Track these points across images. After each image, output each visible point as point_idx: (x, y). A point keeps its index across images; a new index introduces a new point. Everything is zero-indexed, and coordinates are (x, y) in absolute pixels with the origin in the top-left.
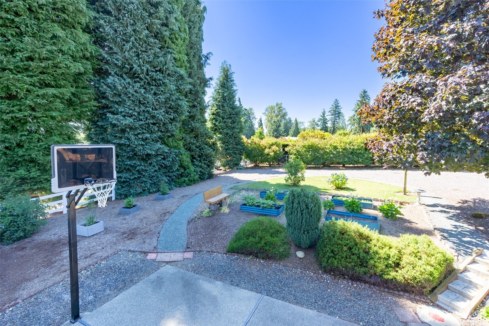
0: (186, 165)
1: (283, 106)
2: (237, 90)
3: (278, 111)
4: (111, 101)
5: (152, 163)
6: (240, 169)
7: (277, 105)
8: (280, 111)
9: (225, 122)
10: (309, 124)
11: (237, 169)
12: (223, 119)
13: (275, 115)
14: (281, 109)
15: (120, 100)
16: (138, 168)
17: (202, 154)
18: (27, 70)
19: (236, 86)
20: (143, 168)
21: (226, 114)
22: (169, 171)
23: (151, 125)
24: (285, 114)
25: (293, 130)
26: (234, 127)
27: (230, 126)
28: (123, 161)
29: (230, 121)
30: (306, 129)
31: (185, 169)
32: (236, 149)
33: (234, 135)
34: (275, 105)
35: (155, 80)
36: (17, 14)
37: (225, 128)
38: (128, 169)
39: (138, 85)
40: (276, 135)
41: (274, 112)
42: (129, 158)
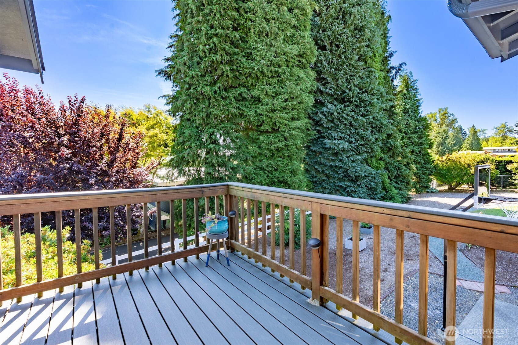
0: (388, 187)
1: (450, 111)
2: (421, 99)
3: (441, 119)
4: (326, 128)
5: (361, 184)
6: (432, 192)
7: (440, 112)
8: (444, 119)
9: (409, 138)
10: (494, 131)
11: (428, 192)
12: (406, 134)
13: (436, 124)
14: (446, 115)
15: (333, 125)
16: (348, 189)
17: (399, 175)
18: (284, 108)
19: (420, 95)
20: (353, 189)
21: (411, 129)
22: (373, 193)
23: (361, 147)
24: (454, 121)
25: (469, 142)
26: (421, 143)
27: (415, 142)
28: (334, 182)
29: (416, 135)
30: (490, 139)
31: (387, 192)
32: (426, 168)
33: (423, 152)
34: (437, 111)
35: (362, 101)
36: (280, 66)
37: (410, 145)
38: (338, 190)
39: (349, 109)
40: (442, 150)
41: (436, 120)
42: (340, 179)
